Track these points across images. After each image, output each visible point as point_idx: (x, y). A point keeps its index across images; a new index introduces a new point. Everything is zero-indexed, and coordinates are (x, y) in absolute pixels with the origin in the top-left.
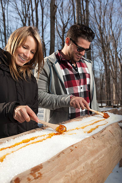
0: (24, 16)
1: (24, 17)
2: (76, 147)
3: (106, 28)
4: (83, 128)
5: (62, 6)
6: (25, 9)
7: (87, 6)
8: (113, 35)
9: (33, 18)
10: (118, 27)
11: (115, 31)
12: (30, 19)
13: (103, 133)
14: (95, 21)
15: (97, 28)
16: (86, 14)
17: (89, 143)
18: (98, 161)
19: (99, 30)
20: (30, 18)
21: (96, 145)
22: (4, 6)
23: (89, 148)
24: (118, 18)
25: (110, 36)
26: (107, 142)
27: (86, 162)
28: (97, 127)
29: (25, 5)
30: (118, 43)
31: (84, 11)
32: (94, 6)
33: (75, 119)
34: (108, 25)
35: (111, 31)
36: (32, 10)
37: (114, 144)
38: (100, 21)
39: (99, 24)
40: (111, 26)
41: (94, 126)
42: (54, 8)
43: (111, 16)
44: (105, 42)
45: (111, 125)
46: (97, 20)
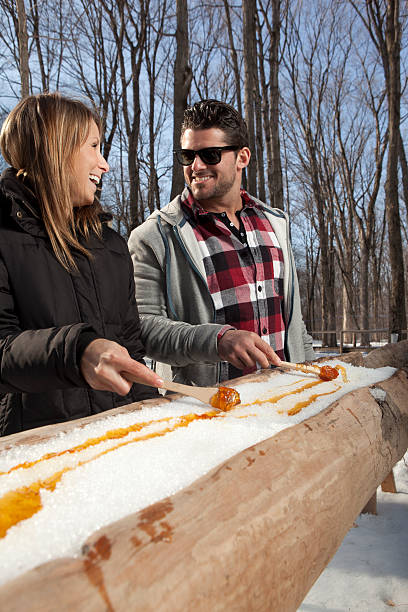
0: (101, 98)
1: (102, 101)
2: (262, 453)
3: (326, 136)
4: (274, 401)
5: (204, 73)
6: (105, 79)
7: (274, 75)
8: (344, 154)
9: (125, 103)
10: (356, 134)
11: (349, 143)
12: (117, 105)
13: (332, 416)
14: (294, 116)
15: (299, 134)
16: (272, 95)
17: (297, 442)
18: (323, 494)
19: (305, 139)
20: (117, 102)
21: (315, 448)
22: (46, 73)
23: (296, 454)
24: (358, 109)
25: (334, 157)
26: (345, 441)
27: (292, 493)
28: (314, 399)
29: (105, 68)
30: (358, 177)
31: (265, 87)
32: (292, 76)
33: (249, 378)
34: (331, 127)
35: (338, 143)
36: (123, 81)
37: (361, 445)
38: (310, 115)
39: (307, 125)
40: (339, 130)
41: (305, 396)
42: (185, 78)
43: (338, 104)
44: (321, 172)
45: (351, 393)
46: (302, 112)
